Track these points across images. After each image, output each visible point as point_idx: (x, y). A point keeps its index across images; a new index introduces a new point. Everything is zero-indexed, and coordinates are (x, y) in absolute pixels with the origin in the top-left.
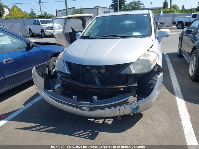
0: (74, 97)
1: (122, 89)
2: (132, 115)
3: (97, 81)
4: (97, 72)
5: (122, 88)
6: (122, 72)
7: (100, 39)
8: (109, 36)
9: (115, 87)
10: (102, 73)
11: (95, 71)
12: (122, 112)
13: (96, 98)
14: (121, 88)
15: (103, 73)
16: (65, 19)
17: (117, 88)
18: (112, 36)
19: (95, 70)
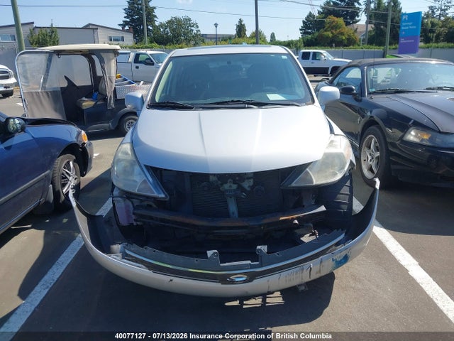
0: (210, 253)
1: (296, 222)
3: (233, 208)
4: (235, 187)
5: (297, 218)
6: (294, 184)
7: (204, 108)
8: (226, 102)
9: (281, 219)
10: (246, 190)
11: (230, 186)
12: (317, 273)
13: (264, 248)
14: (293, 219)
15: (249, 189)
16: (48, 55)
17: (286, 220)
18: (233, 101)
19: (232, 184)
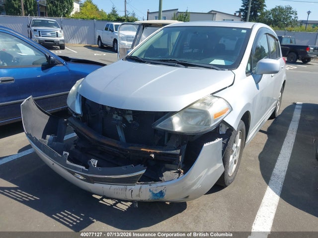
0: (64, 153)
1: (153, 156)
2: (168, 203)
3: (120, 134)
4: (119, 118)
5: (154, 153)
6: (158, 126)
7: (151, 63)
8: (166, 60)
9: (142, 149)
10: (127, 121)
11: (117, 117)
12: (137, 196)
13: (94, 162)
14: (151, 153)
15: (130, 122)
16: (138, 26)
17: (145, 151)
18: (171, 60)
19: (117, 115)
